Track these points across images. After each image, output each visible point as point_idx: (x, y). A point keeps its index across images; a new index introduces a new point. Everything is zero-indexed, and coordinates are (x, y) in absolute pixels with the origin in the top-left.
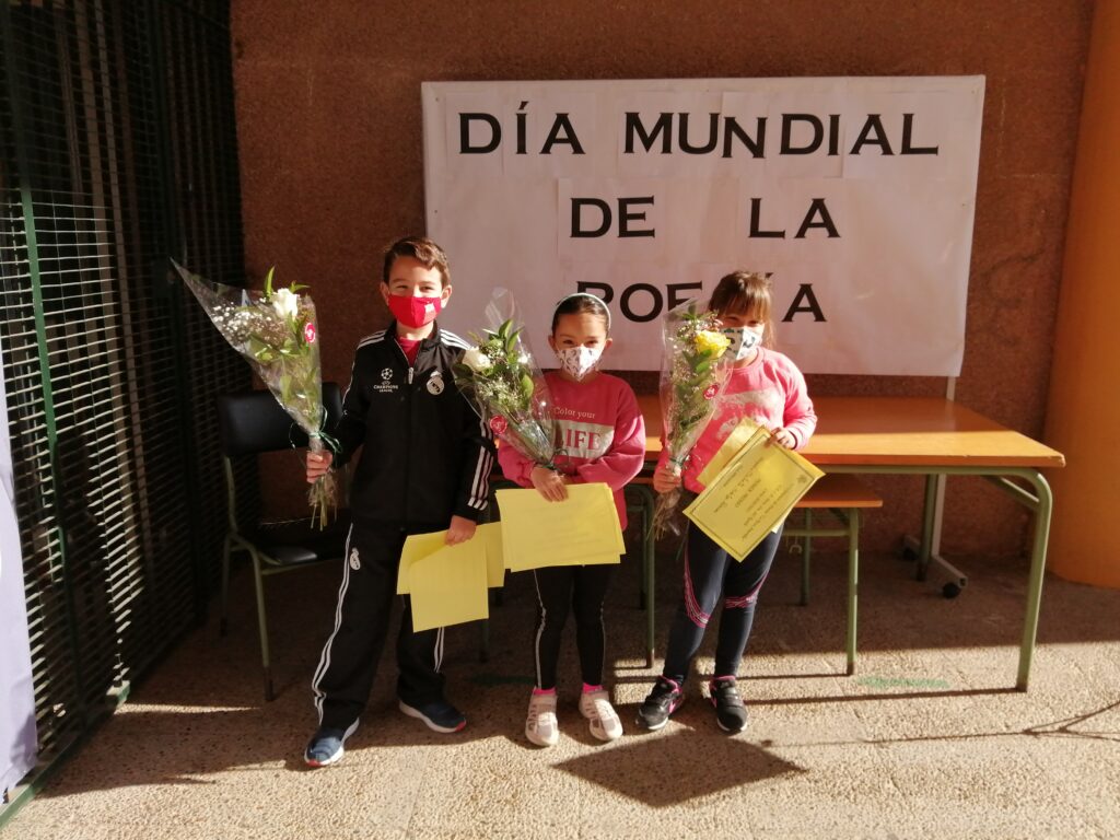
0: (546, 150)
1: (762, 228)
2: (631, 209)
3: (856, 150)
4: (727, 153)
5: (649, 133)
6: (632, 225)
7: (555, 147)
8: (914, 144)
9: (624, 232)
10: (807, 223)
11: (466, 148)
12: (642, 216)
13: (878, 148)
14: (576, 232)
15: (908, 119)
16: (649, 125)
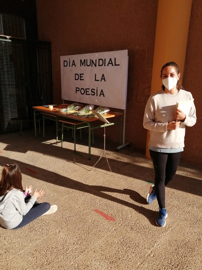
0: (72, 66)
1: (96, 79)
2: (81, 75)
3: (108, 65)
4: (92, 66)
5: (83, 63)
6: (82, 78)
7: (73, 65)
8: (116, 64)
9: (81, 80)
10: (102, 79)
11: (64, 66)
12: (82, 77)
13: (111, 65)
14: (76, 79)
15: (115, 59)
16: (83, 61)
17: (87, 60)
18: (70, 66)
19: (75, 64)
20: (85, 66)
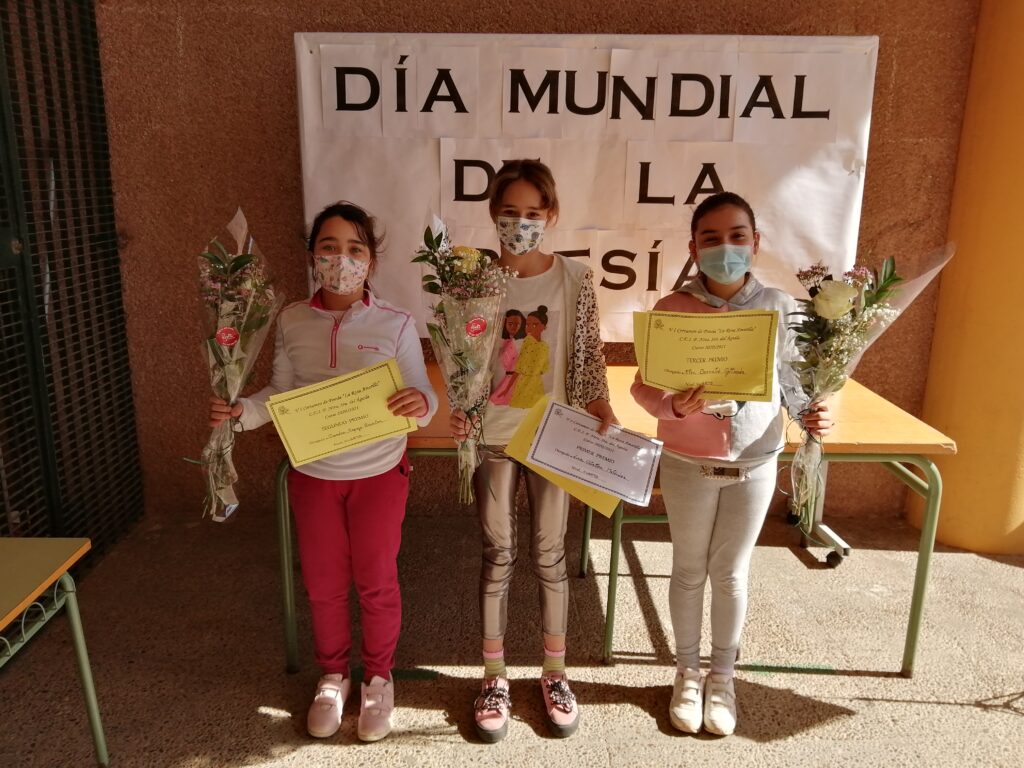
0: (427, 108)
1: (651, 194)
3: (746, 113)
4: (616, 115)
5: (534, 91)
7: (436, 105)
8: (806, 107)
10: (697, 189)
11: (342, 105)
13: (769, 111)
14: (460, 195)
15: (800, 81)
16: (535, 83)
17: (571, 75)
18: (401, 107)
19: (454, 97)
20: (553, 109)
